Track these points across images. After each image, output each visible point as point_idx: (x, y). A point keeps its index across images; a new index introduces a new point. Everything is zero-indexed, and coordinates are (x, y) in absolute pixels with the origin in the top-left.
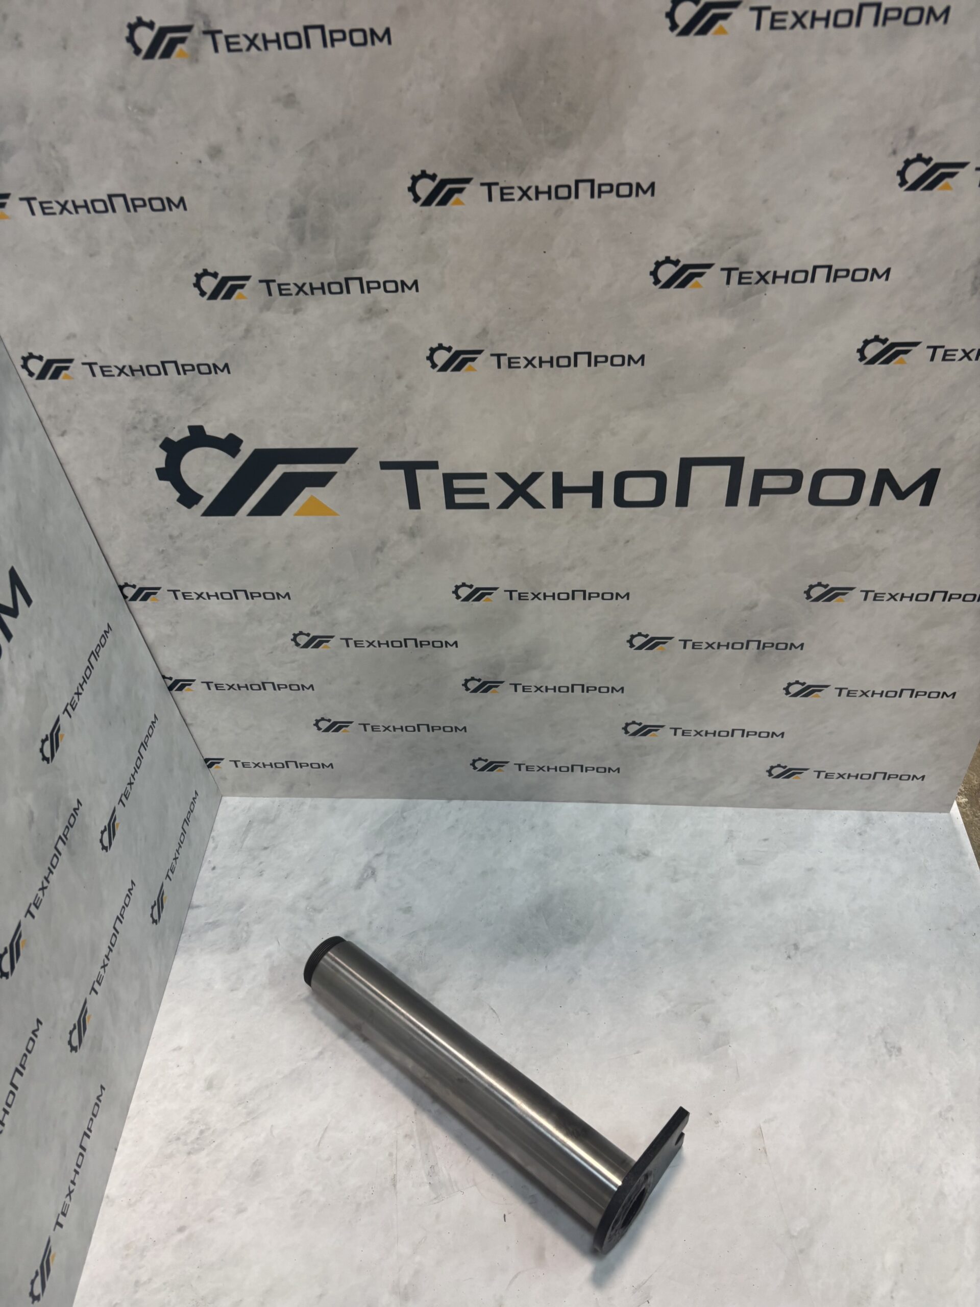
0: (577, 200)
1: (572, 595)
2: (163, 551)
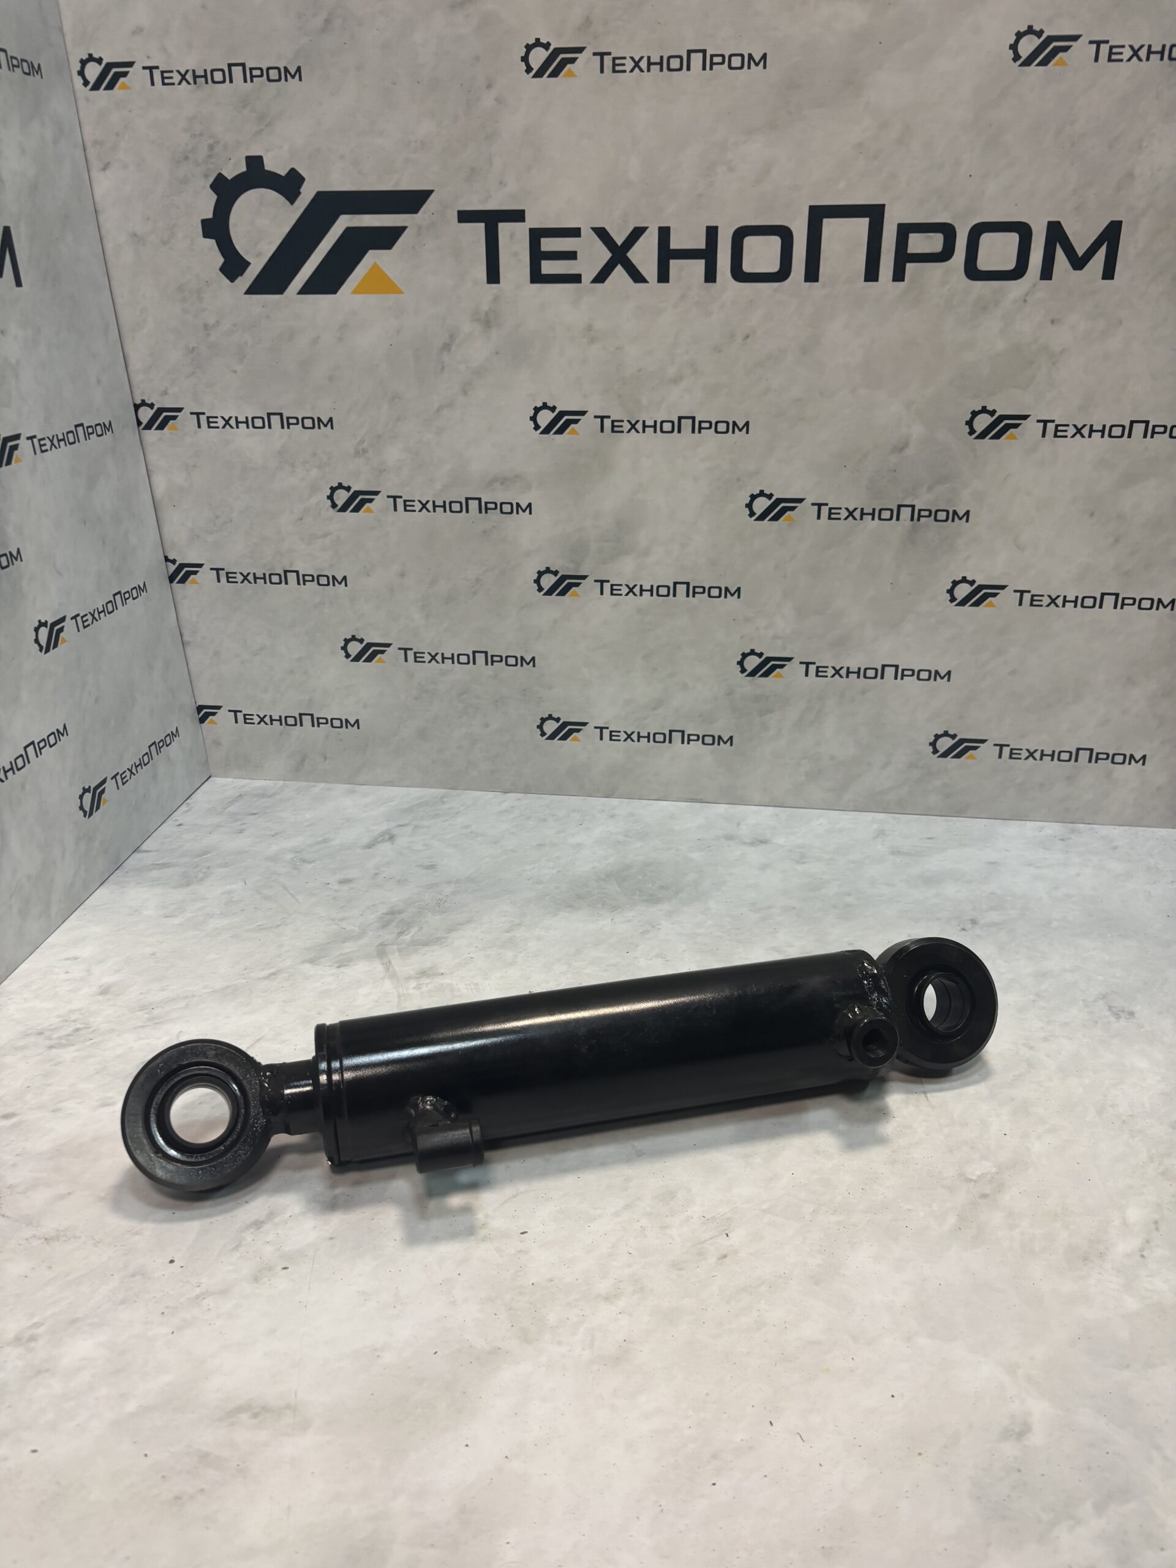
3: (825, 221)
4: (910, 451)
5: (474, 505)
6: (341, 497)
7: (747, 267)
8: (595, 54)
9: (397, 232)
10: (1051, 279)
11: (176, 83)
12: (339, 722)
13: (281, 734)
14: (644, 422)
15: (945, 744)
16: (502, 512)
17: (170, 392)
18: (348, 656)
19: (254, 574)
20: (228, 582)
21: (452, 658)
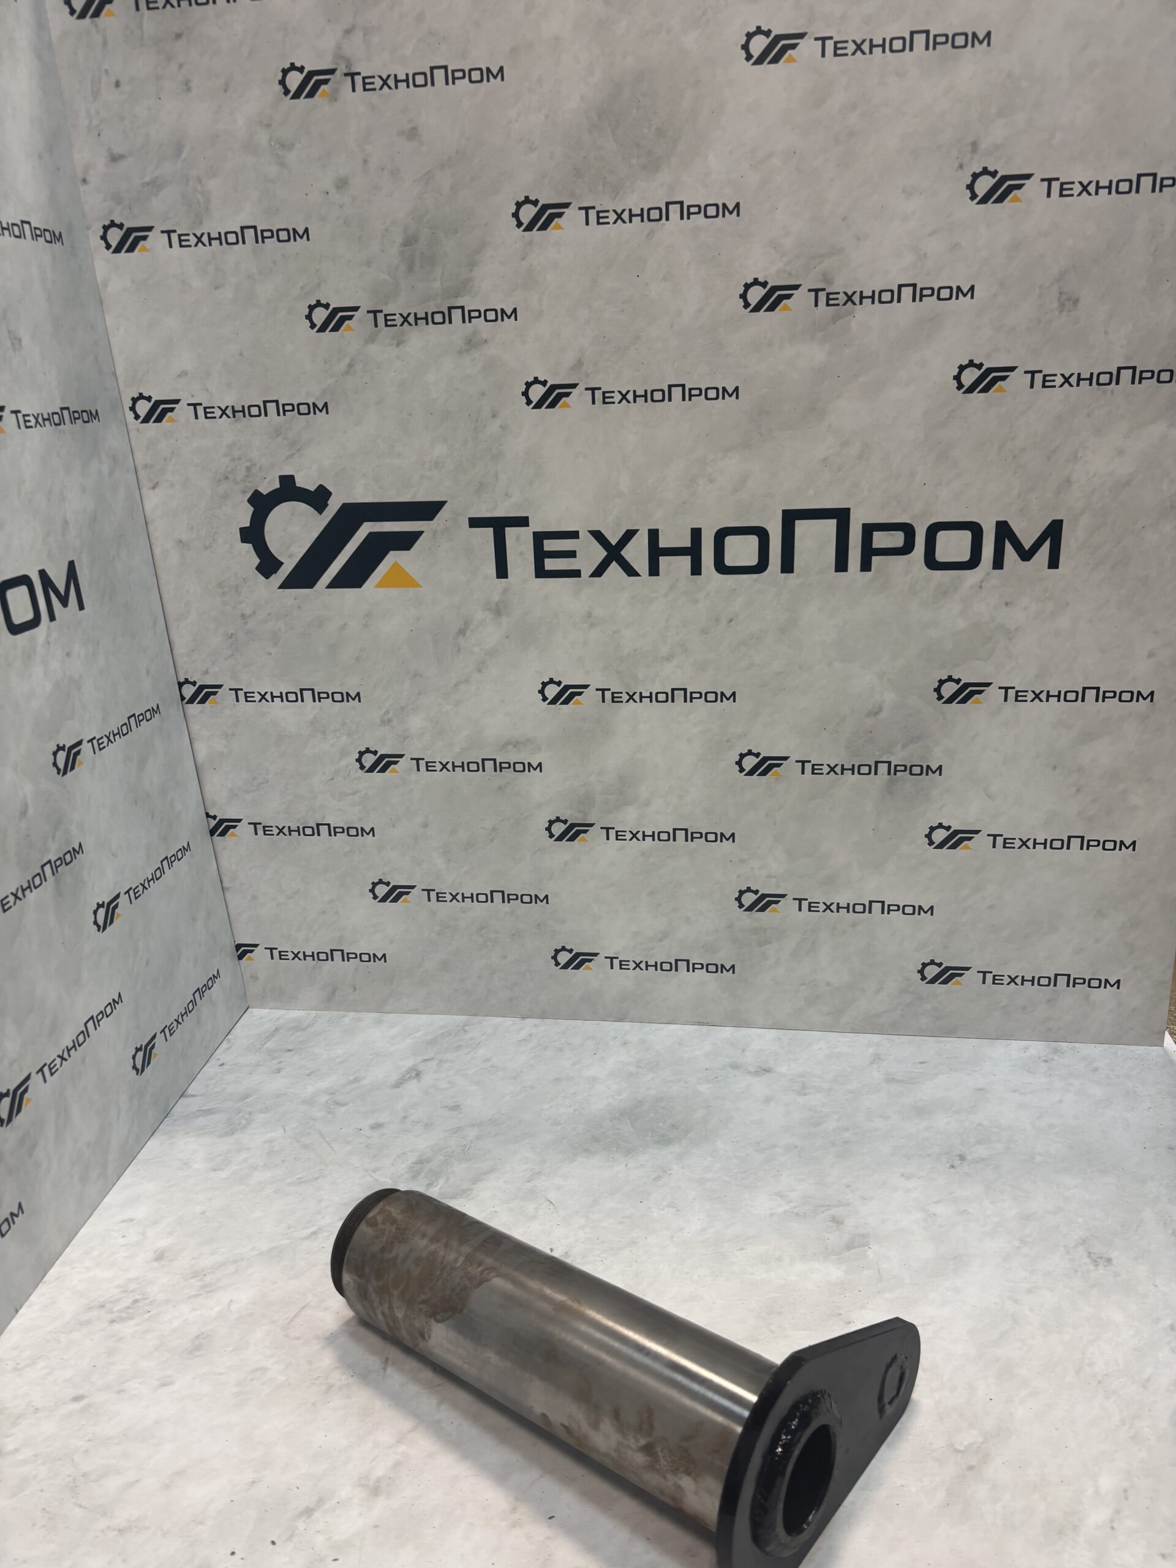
0: (667, 222)
1: (670, 697)
2: (232, 634)
3: (797, 522)
4: (883, 715)
5: (489, 765)
6: (368, 760)
7: (729, 561)
8: (587, 389)
9: (415, 536)
10: (1002, 568)
11: (218, 417)
12: (367, 956)
13: (314, 968)
14: (641, 693)
15: (931, 971)
16: (515, 771)
17: (210, 671)
18: (375, 897)
19: (289, 827)
20: (265, 834)
21: (472, 897)
